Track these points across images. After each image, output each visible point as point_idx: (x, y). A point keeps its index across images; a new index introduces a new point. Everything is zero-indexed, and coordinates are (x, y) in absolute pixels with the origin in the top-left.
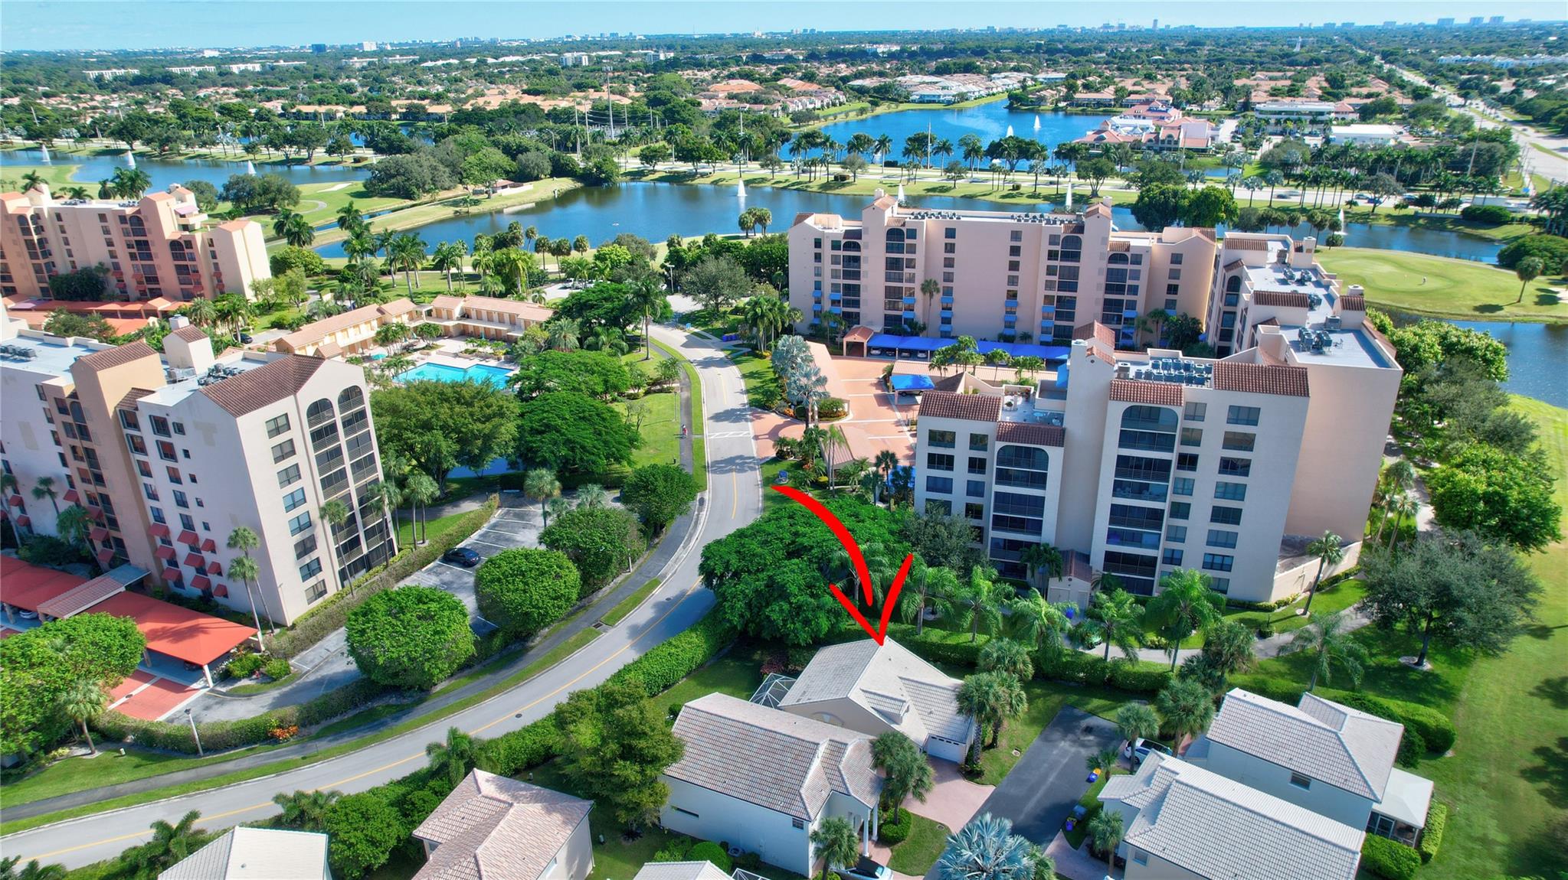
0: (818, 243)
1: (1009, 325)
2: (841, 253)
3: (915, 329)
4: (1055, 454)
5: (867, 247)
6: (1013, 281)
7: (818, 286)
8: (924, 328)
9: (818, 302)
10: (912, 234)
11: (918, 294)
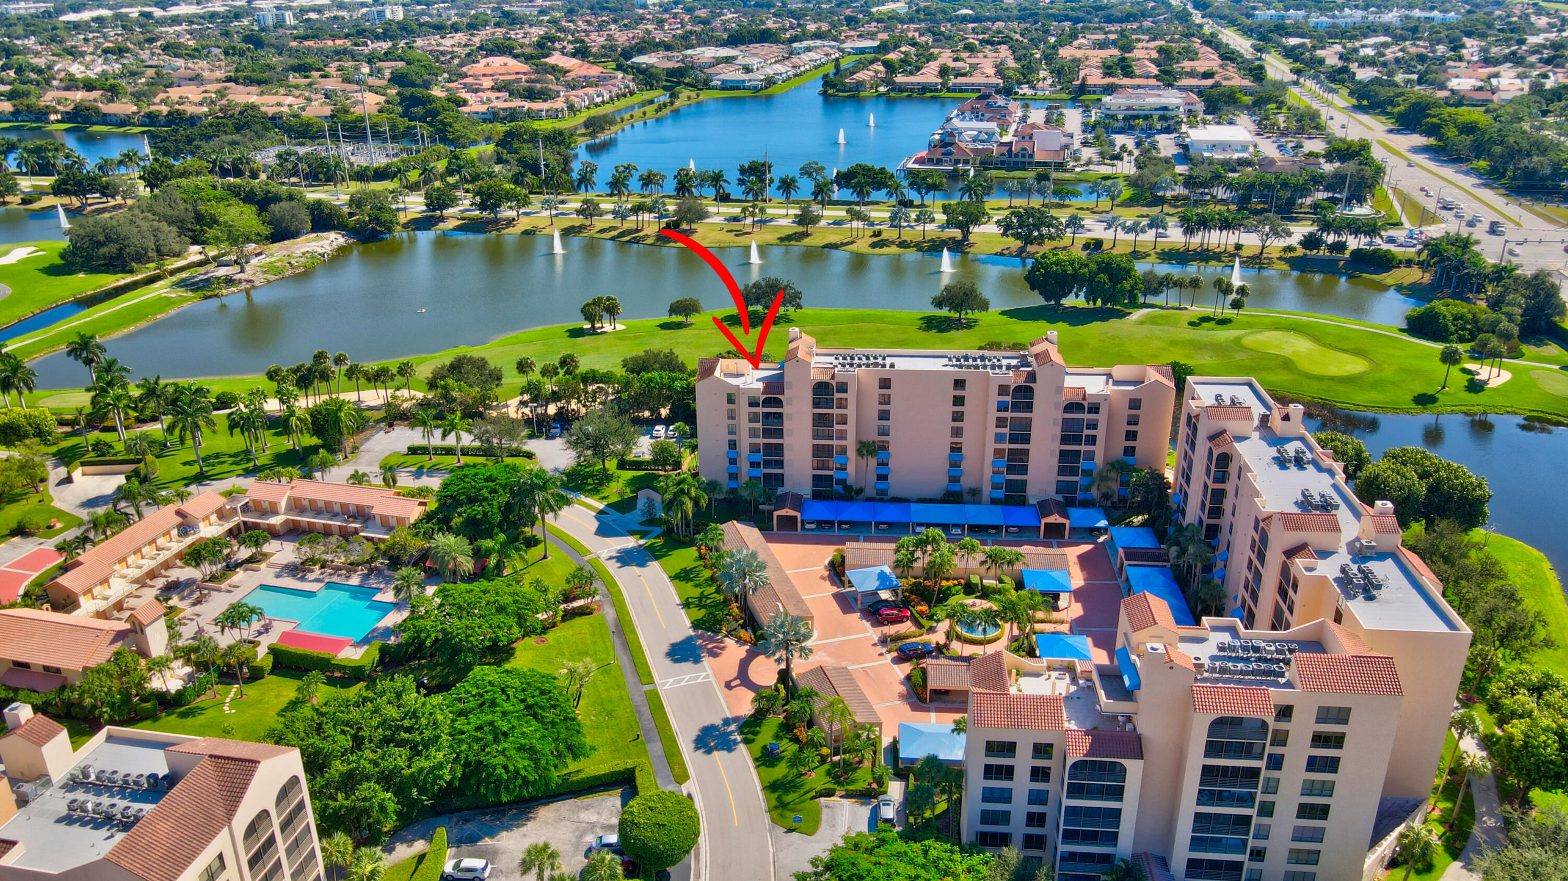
0: (731, 400)
1: (954, 479)
2: (760, 410)
3: (849, 494)
4: (1133, 768)
5: (790, 403)
6: (957, 432)
7: (733, 445)
9: (733, 461)
10: (843, 388)
11: (851, 453)
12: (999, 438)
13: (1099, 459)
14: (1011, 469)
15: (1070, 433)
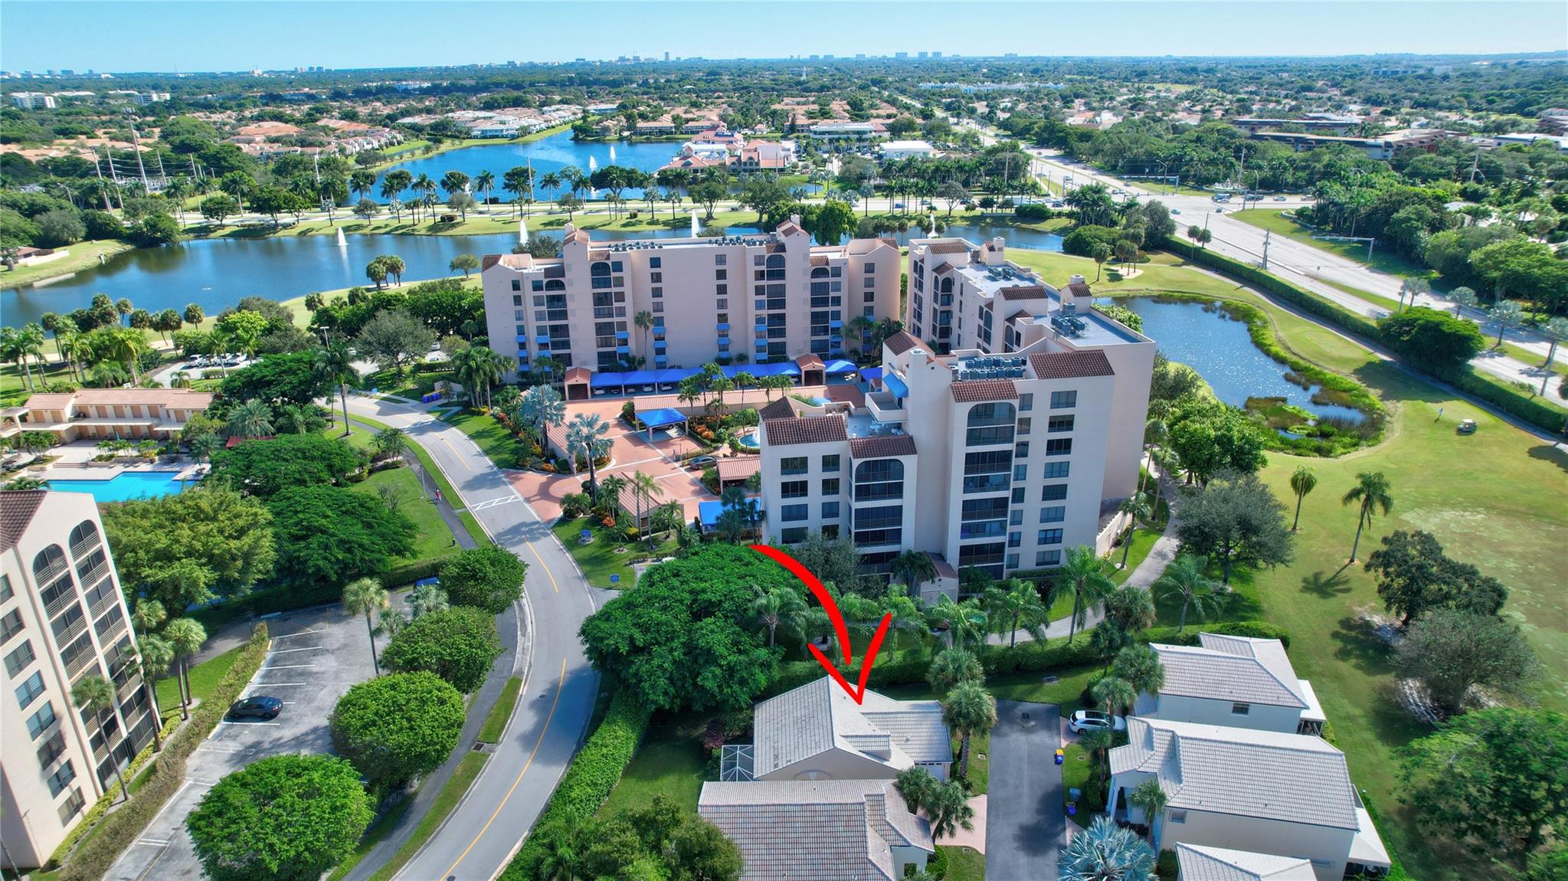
0: (516, 286)
1: (723, 348)
2: (544, 293)
3: (633, 364)
4: (909, 462)
5: (571, 285)
6: (722, 304)
7: (521, 331)
8: (642, 361)
9: (522, 346)
10: (618, 266)
11: (631, 327)
12: (759, 305)
13: (845, 318)
14: (772, 333)
15: (820, 295)
